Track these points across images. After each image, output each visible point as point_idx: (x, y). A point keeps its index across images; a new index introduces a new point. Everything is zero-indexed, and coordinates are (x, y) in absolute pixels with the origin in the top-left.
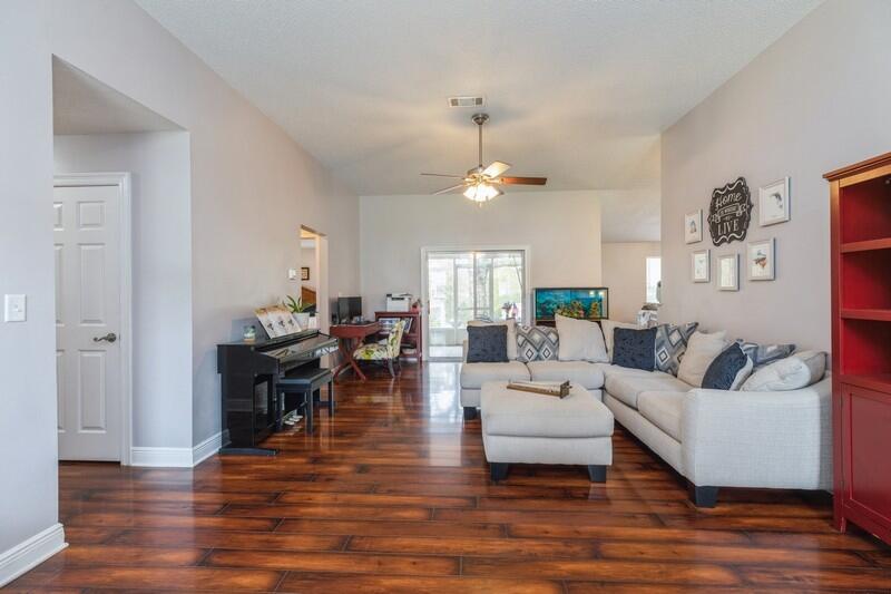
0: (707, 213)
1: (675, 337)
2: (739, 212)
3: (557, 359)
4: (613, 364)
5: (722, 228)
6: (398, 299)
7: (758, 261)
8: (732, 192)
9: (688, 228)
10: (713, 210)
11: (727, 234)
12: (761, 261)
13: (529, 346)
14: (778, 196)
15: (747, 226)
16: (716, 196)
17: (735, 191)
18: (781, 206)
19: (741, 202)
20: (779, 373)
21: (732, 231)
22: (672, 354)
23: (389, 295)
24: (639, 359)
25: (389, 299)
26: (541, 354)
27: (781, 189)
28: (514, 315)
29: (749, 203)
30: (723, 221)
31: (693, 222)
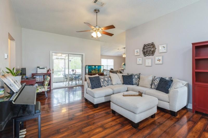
0: (142, 49)
1: (136, 77)
2: (152, 50)
3: (112, 85)
4: (123, 84)
5: (147, 53)
6: (42, 68)
7: (158, 60)
8: (150, 45)
9: (136, 52)
10: (144, 49)
11: (149, 54)
12: (159, 60)
13: (105, 82)
14: (164, 47)
15: (155, 52)
16: (145, 46)
17: (151, 45)
18: (165, 49)
19: (153, 48)
20: (182, 83)
21: (150, 53)
22: (136, 81)
23: (38, 67)
24: (130, 82)
25: (38, 68)
26: (105, 84)
27: (165, 46)
28: (75, 73)
29: (155, 48)
30: (147, 51)
31: (137, 51)
